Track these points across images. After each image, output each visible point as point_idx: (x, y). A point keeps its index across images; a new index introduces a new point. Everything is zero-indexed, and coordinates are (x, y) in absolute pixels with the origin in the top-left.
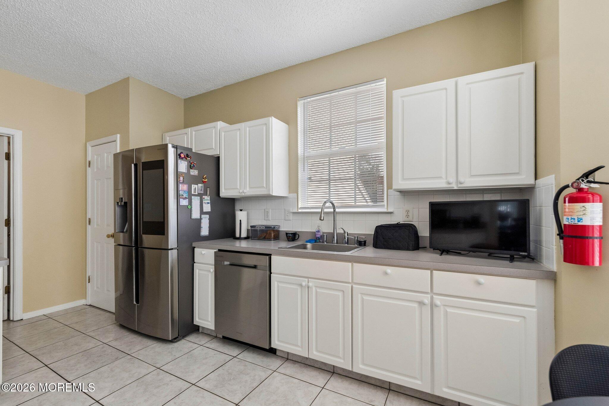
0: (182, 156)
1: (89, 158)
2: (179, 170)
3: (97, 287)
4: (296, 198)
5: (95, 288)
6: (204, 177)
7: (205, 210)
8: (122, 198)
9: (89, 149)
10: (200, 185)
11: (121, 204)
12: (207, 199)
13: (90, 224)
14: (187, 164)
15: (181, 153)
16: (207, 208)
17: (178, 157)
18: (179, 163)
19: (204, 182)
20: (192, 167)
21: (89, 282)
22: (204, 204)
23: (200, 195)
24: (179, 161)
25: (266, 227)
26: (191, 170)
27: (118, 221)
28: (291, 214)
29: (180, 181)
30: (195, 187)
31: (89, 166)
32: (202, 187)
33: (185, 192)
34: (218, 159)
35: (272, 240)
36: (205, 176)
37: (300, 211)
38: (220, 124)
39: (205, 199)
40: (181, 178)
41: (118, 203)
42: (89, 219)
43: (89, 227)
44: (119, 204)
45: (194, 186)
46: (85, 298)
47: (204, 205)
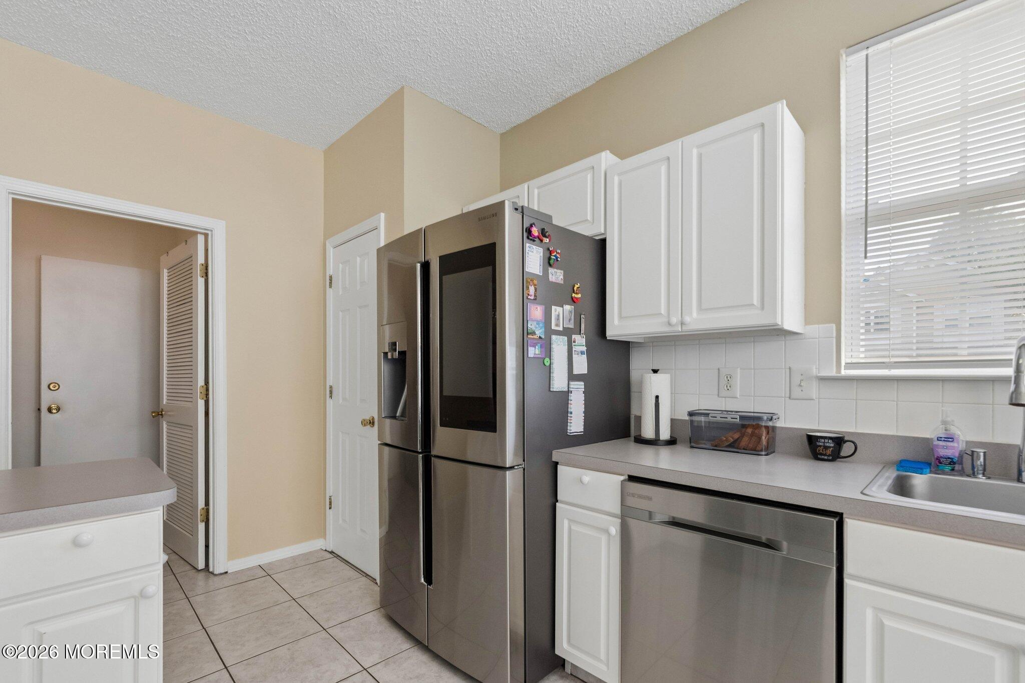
0: (535, 231)
1: (330, 271)
2: (527, 269)
3: (344, 521)
4: (834, 335)
5: (341, 522)
6: (575, 288)
7: (576, 371)
8: (394, 344)
9: (331, 252)
10: (568, 308)
11: (392, 355)
12: (580, 341)
13: (331, 397)
14: (542, 255)
15: (531, 226)
16: (581, 366)
17: (525, 235)
18: (527, 251)
19: (574, 301)
20: (552, 262)
21: (330, 508)
22: (575, 354)
23: (567, 332)
24: (528, 245)
25: (742, 418)
26: (550, 268)
27: (386, 394)
28: (815, 384)
29: (529, 297)
30: (557, 313)
31: (330, 286)
32: (571, 312)
33: (538, 322)
34: (601, 245)
35: (763, 453)
36: (576, 286)
37: (844, 372)
38: (606, 159)
39: (576, 344)
40: (532, 289)
41: (386, 354)
42: (331, 387)
43: (330, 403)
44: (390, 357)
45: (556, 310)
46: (324, 537)
47: (575, 357)
